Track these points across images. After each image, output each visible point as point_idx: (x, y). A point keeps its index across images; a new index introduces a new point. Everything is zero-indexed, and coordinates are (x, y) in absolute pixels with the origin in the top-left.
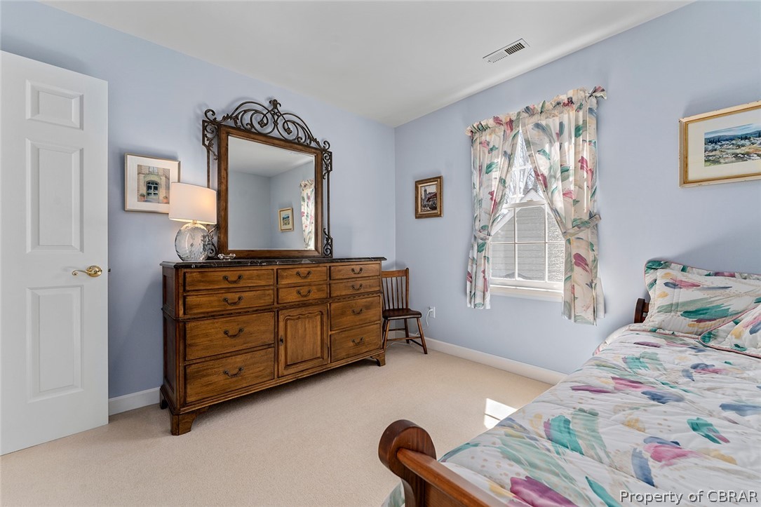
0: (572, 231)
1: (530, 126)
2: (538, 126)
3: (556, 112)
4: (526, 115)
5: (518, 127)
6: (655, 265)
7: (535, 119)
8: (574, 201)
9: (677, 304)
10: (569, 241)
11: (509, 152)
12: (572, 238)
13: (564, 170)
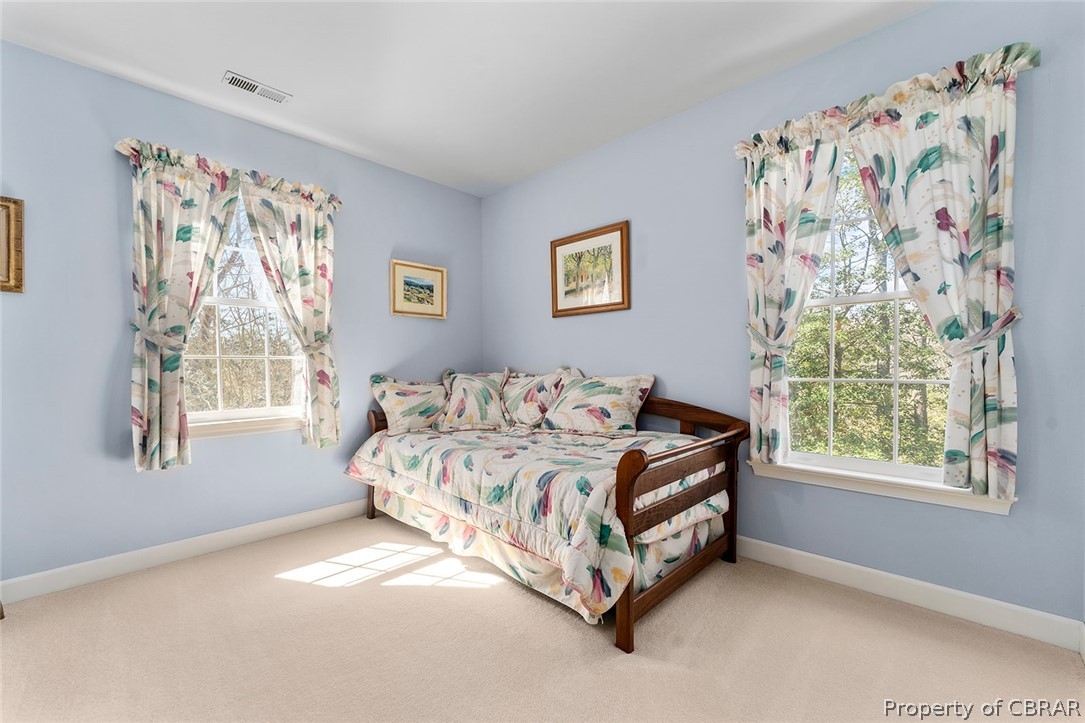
0: (315, 345)
1: (256, 200)
2: (267, 204)
3: (291, 198)
4: (251, 181)
5: (237, 190)
6: (377, 379)
7: (265, 193)
8: (315, 311)
9: (413, 408)
10: (311, 356)
11: (221, 220)
12: (316, 353)
13: (303, 274)
